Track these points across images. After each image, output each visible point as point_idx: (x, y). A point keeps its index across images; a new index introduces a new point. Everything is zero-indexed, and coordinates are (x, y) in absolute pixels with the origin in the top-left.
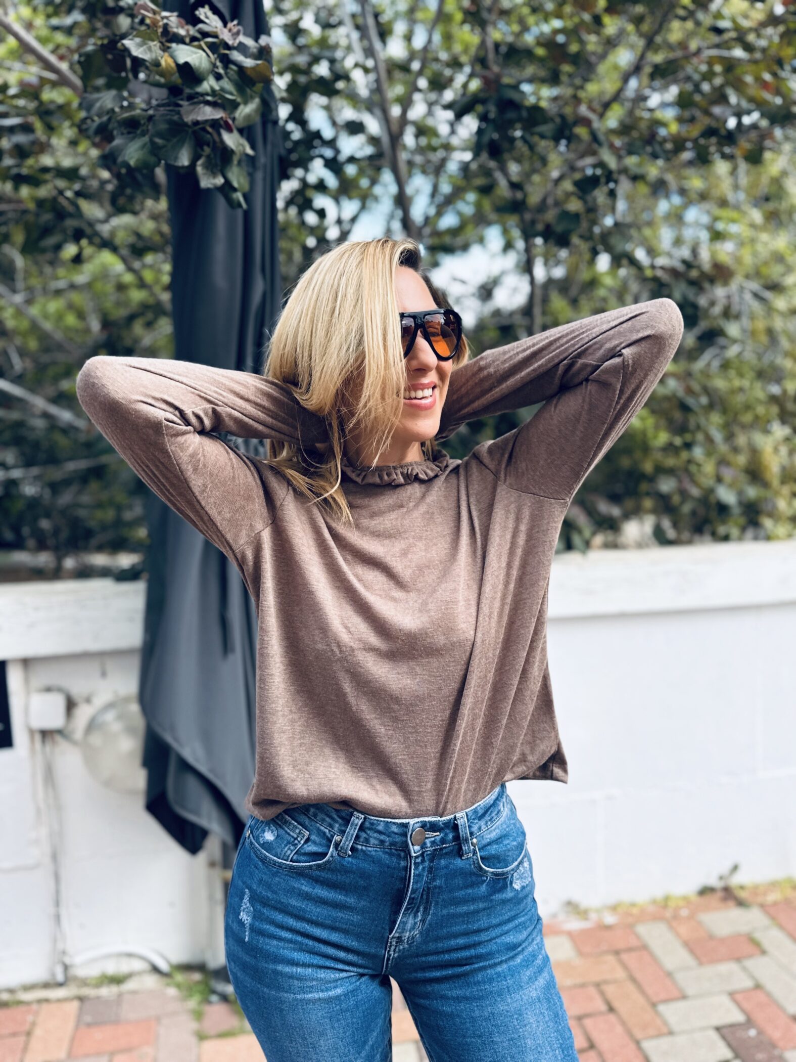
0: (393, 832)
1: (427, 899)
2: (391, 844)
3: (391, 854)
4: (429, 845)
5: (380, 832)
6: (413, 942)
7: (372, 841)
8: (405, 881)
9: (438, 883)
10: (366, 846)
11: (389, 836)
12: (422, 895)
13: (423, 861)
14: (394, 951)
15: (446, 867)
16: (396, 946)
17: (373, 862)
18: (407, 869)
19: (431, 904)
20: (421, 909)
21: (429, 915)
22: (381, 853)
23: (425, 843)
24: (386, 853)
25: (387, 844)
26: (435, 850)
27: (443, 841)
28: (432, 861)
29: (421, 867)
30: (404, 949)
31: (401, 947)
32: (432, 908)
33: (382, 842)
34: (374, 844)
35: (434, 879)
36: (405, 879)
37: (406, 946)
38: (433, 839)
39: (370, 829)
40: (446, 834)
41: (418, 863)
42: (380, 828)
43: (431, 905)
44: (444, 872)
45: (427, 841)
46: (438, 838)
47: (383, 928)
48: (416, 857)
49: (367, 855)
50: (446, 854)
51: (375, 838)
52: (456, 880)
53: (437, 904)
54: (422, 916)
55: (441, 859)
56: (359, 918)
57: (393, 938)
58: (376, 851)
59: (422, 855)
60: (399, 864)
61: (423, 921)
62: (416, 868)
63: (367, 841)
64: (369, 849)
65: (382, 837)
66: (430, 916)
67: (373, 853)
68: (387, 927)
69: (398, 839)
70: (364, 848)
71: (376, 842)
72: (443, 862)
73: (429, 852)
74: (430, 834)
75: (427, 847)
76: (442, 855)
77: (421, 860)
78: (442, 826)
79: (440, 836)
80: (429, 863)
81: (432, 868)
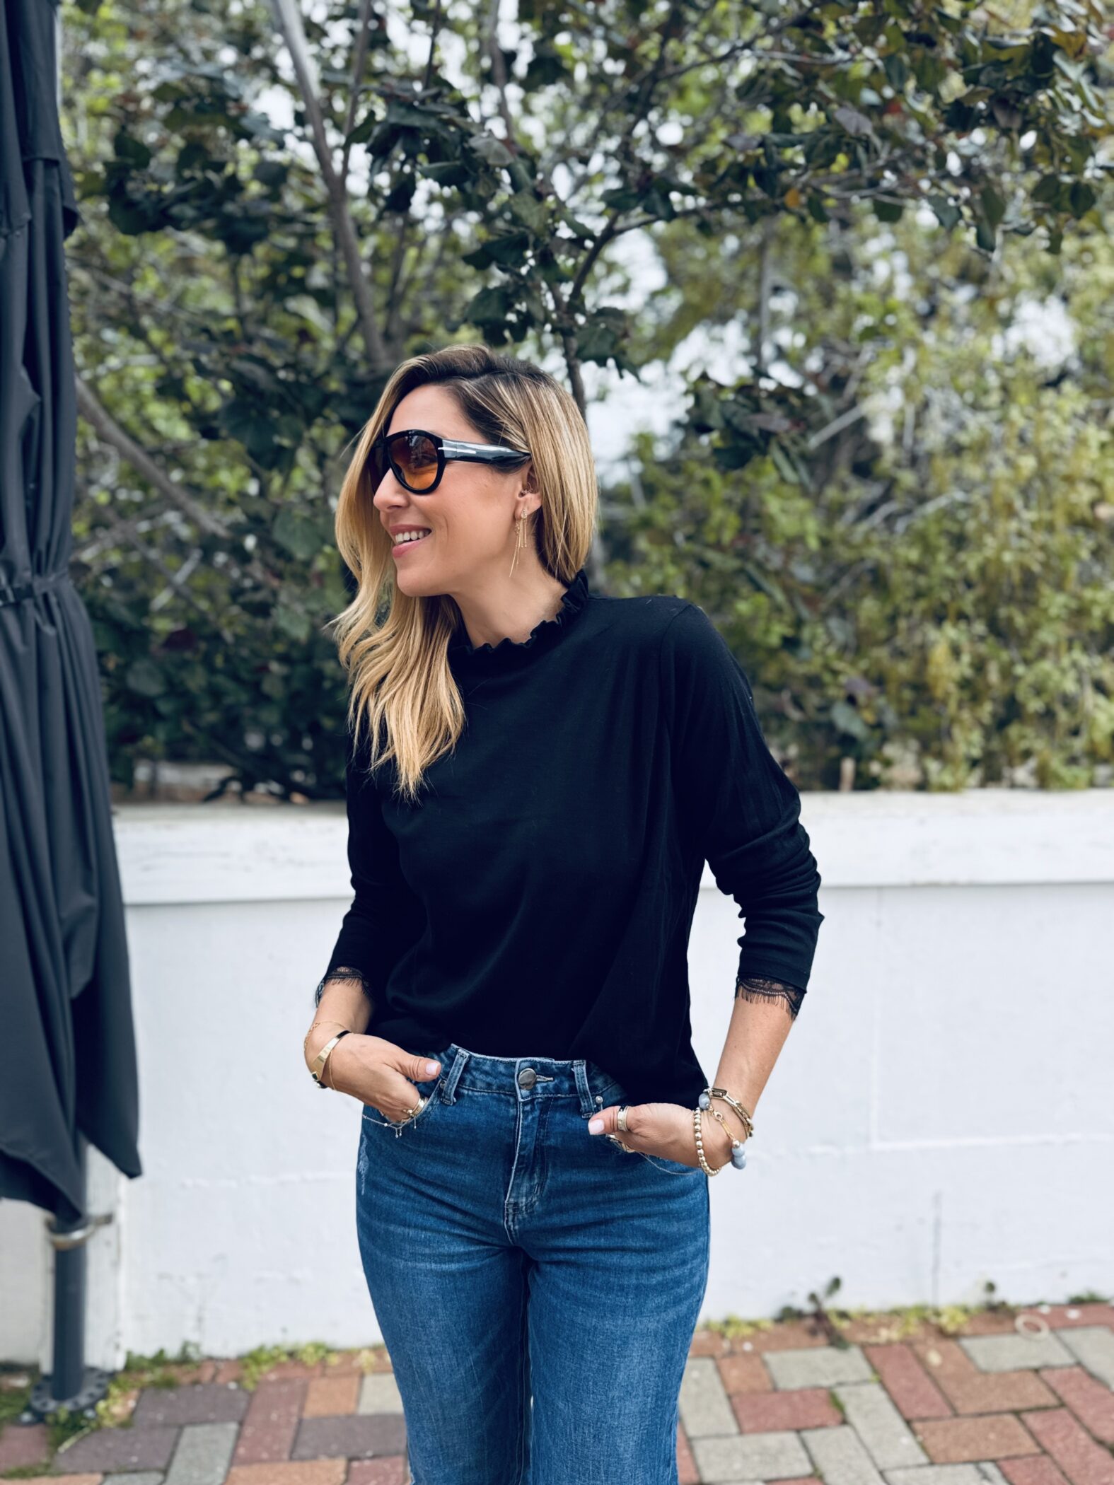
0: (500, 1073)
1: (543, 1159)
2: (499, 1088)
3: (499, 1100)
4: (540, 1091)
5: (486, 1073)
6: (533, 1212)
7: (479, 1084)
8: (513, 1132)
9: (552, 1142)
10: (472, 1091)
11: (495, 1078)
12: (535, 1153)
13: (533, 1110)
14: (513, 1221)
15: (562, 1123)
16: (514, 1215)
17: (480, 1110)
18: (515, 1118)
19: (548, 1164)
20: (537, 1170)
21: (547, 1178)
22: (488, 1098)
23: (535, 1088)
24: (494, 1098)
25: (494, 1088)
26: (548, 1098)
27: (557, 1089)
28: (544, 1110)
29: (530, 1117)
30: (524, 1219)
31: (520, 1217)
32: (550, 1169)
33: (489, 1085)
34: (481, 1088)
35: (547, 1136)
36: (515, 1132)
37: (526, 1216)
38: (545, 1084)
39: (476, 1069)
40: (561, 1082)
41: (527, 1111)
42: (487, 1068)
43: (547, 1167)
44: (559, 1129)
45: (539, 1086)
46: (551, 1085)
47: (497, 1191)
48: (525, 1104)
49: (474, 1101)
50: (563, 1106)
51: (481, 1080)
52: (577, 1145)
53: (554, 1165)
54: (539, 1178)
55: (555, 1111)
56: (471, 1178)
57: (508, 1205)
58: (483, 1096)
59: (532, 1102)
60: (508, 1112)
61: (541, 1185)
62: (525, 1118)
63: (473, 1084)
64: (476, 1094)
65: (489, 1079)
66: (548, 1181)
67: (481, 1099)
68: (502, 1191)
69: (505, 1081)
70: (470, 1093)
71: (483, 1085)
72: (558, 1116)
73: (540, 1100)
74: (541, 1078)
75: (538, 1094)
76: (557, 1107)
77: (531, 1108)
78: (556, 1070)
79: (553, 1083)
80: (540, 1113)
81: (544, 1121)
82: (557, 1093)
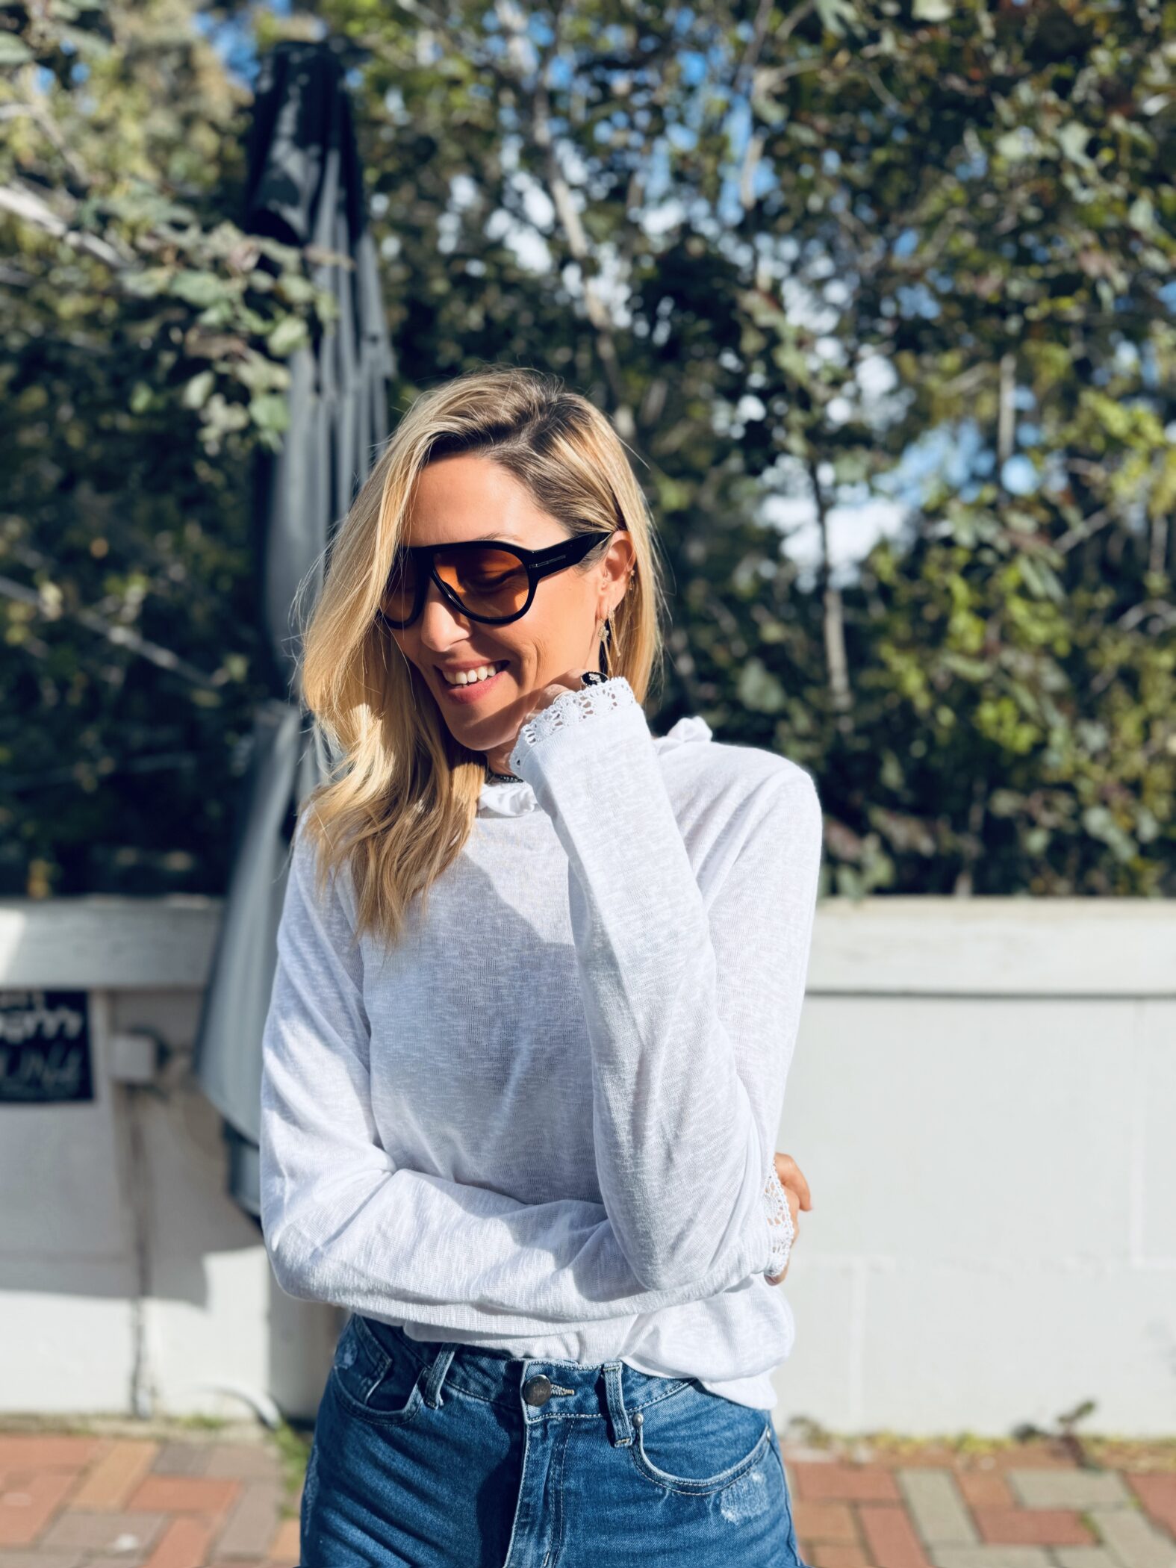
1: (558, 1512)
4: (555, 1409)
5: (484, 1372)
7: (470, 1384)
9: (572, 1484)
10: (462, 1392)
11: (492, 1381)
12: (546, 1503)
13: (545, 1437)
15: (587, 1457)
17: (474, 1424)
18: (518, 1447)
19: (564, 1524)
20: (548, 1530)
21: (563, 1545)
22: (484, 1410)
23: (549, 1405)
24: (492, 1411)
25: (493, 1395)
26: (567, 1420)
27: (580, 1407)
28: (561, 1438)
29: (540, 1448)
32: (568, 1533)
33: (486, 1390)
34: (471, 1391)
35: (565, 1476)
38: (563, 1400)
39: (469, 1363)
40: (586, 1396)
41: (536, 1438)
42: (484, 1364)
43: (564, 1527)
44: (582, 1465)
45: (554, 1403)
46: (572, 1400)
48: (533, 1427)
49: (465, 1410)
50: (587, 1432)
51: (476, 1381)
52: (606, 1487)
53: (575, 1526)
54: (551, 1544)
55: (577, 1439)
58: (477, 1404)
59: (545, 1423)
61: (554, 1554)
62: (533, 1449)
63: (465, 1383)
64: (469, 1399)
65: (486, 1381)
66: (565, 1548)
67: (474, 1408)
70: (460, 1395)
71: (478, 1389)
72: (581, 1446)
73: (555, 1422)
74: (559, 1390)
75: (552, 1413)
76: (579, 1432)
77: (542, 1434)
78: (579, 1379)
79: (575, 1398)
80: (555, 1442)
81: (561, 1453)
82: (581, 1412)
